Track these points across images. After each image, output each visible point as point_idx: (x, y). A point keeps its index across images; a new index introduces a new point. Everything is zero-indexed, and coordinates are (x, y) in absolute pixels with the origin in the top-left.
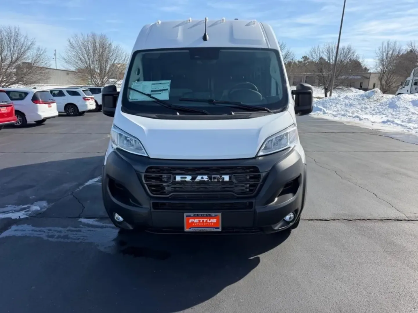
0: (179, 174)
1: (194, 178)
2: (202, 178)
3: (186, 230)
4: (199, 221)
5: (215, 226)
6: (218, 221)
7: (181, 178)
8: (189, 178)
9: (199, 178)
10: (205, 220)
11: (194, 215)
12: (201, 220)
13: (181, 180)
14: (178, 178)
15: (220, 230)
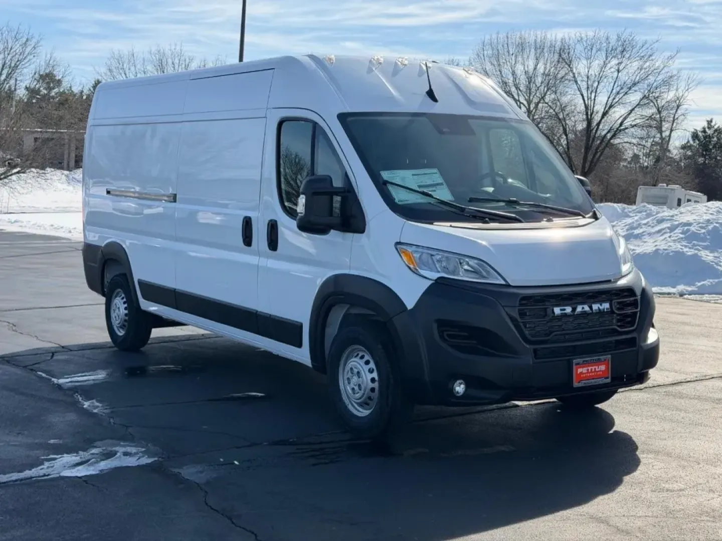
0: (557, 306)
1: (574, 309)
2: (583, 308)
3: (576, 384)
4: (588, 370)
5: (603, 375)
6: (607, 368)
7: (561, 310)
8: (569, 310)
9: (579, 309)
10: (593, 368)
11: (584, 361)
12: (590, 368)
13: (561, 313)
14: (557, 311)
15: (609, 380)
